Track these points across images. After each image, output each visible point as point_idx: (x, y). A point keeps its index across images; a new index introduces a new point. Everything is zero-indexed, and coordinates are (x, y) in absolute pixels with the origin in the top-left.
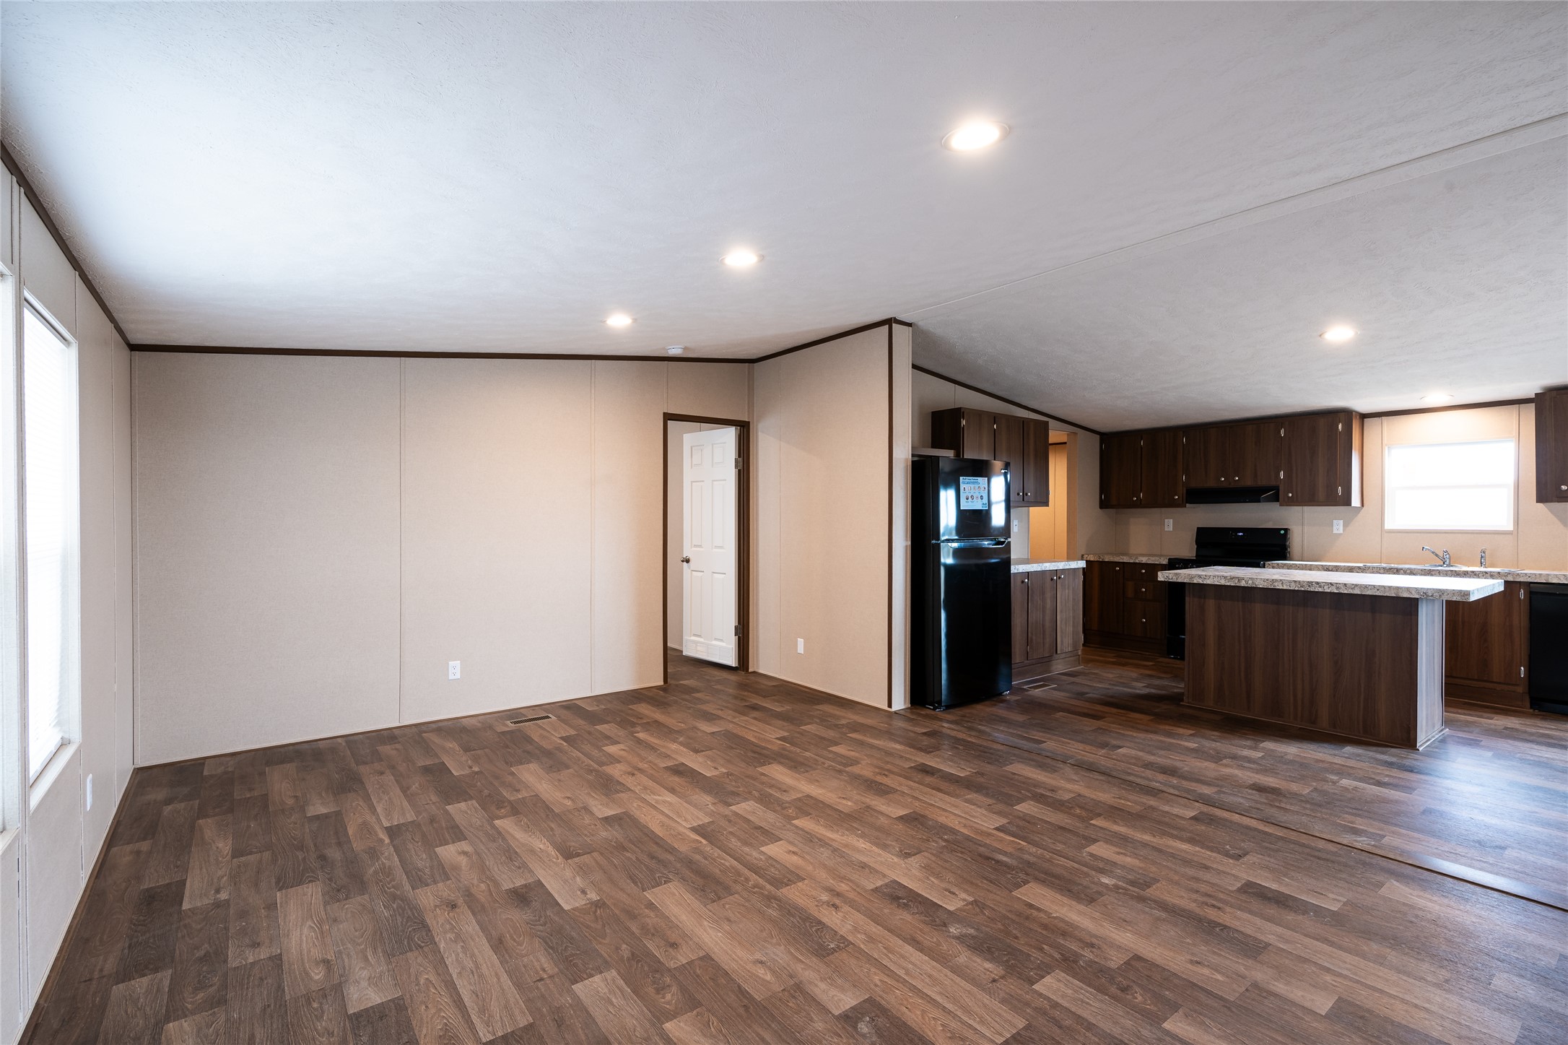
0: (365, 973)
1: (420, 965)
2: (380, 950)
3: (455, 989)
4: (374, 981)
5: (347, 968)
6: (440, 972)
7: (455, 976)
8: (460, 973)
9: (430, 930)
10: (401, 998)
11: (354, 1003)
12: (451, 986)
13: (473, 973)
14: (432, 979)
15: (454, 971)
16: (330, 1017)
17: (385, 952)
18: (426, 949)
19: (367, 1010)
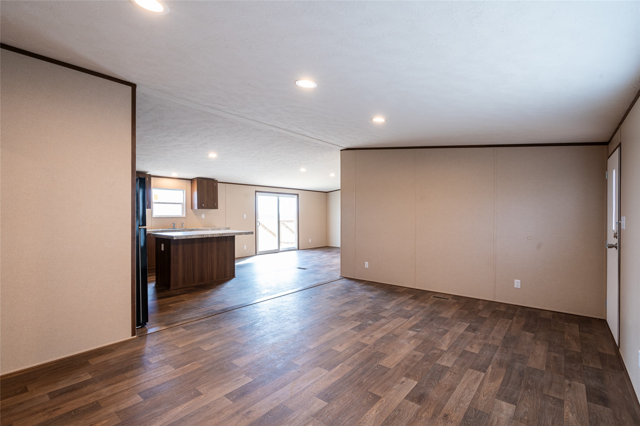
0: (502, 416)
1: (482, 403)
2: (490, 421)
3: (478, 388)
4: (501, 410)
5: (507, 423)
6: (478, 396)
7: (475, 392)
8: (472, 391)
9: (466, 413)
10: (496, 398)
11: (512, 408)
12: (479, 390)
13: (469, 388)
14: (482, 396)
15: (473, 393)
16: (522, 410)
17: (489, 418)
18: (474, 407)
19: (509, 403)
